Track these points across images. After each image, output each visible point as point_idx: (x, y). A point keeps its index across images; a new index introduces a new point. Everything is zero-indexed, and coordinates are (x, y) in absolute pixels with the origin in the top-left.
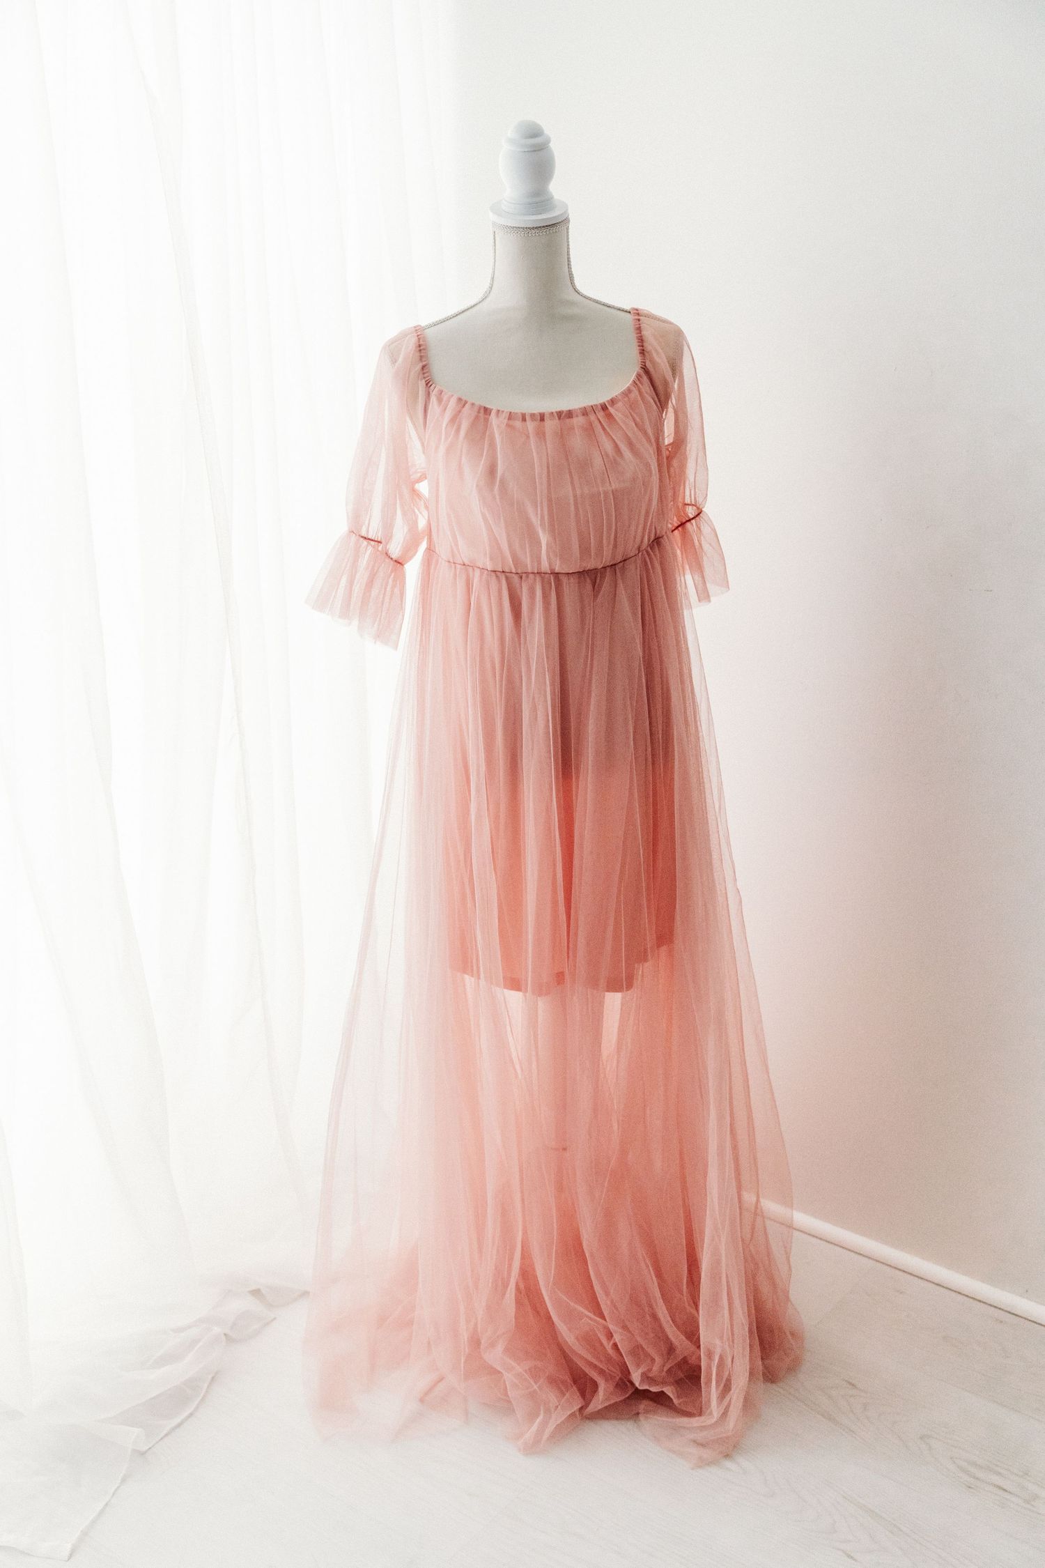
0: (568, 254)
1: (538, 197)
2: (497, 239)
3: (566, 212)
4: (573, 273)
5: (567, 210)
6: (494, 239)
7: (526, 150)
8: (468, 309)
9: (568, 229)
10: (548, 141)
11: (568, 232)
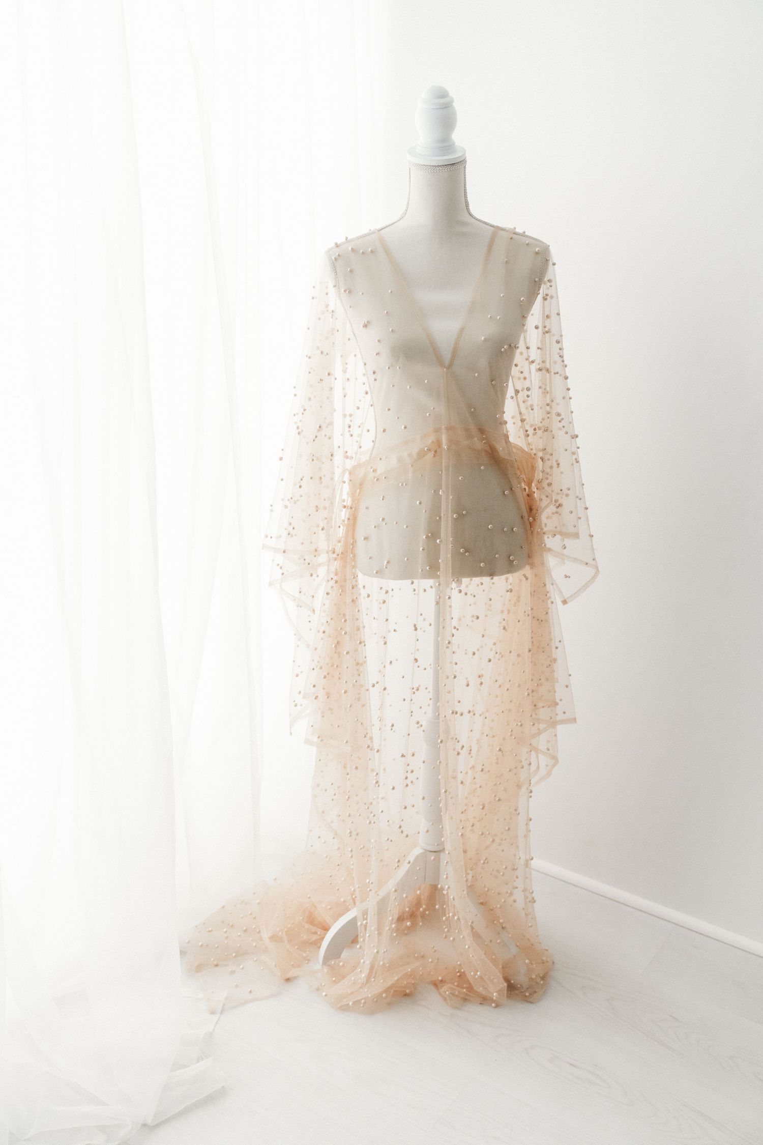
0: (465, 187)
1: (444, 143)
2: (412, 172)
3: (464, 154)
4: (469, 201)
5: (465, 152)
6: (410, 173)
7: (438, 107)
8: (387, 227)
9: (465, 167)
10: (452, 101)
11: (465, 170)
